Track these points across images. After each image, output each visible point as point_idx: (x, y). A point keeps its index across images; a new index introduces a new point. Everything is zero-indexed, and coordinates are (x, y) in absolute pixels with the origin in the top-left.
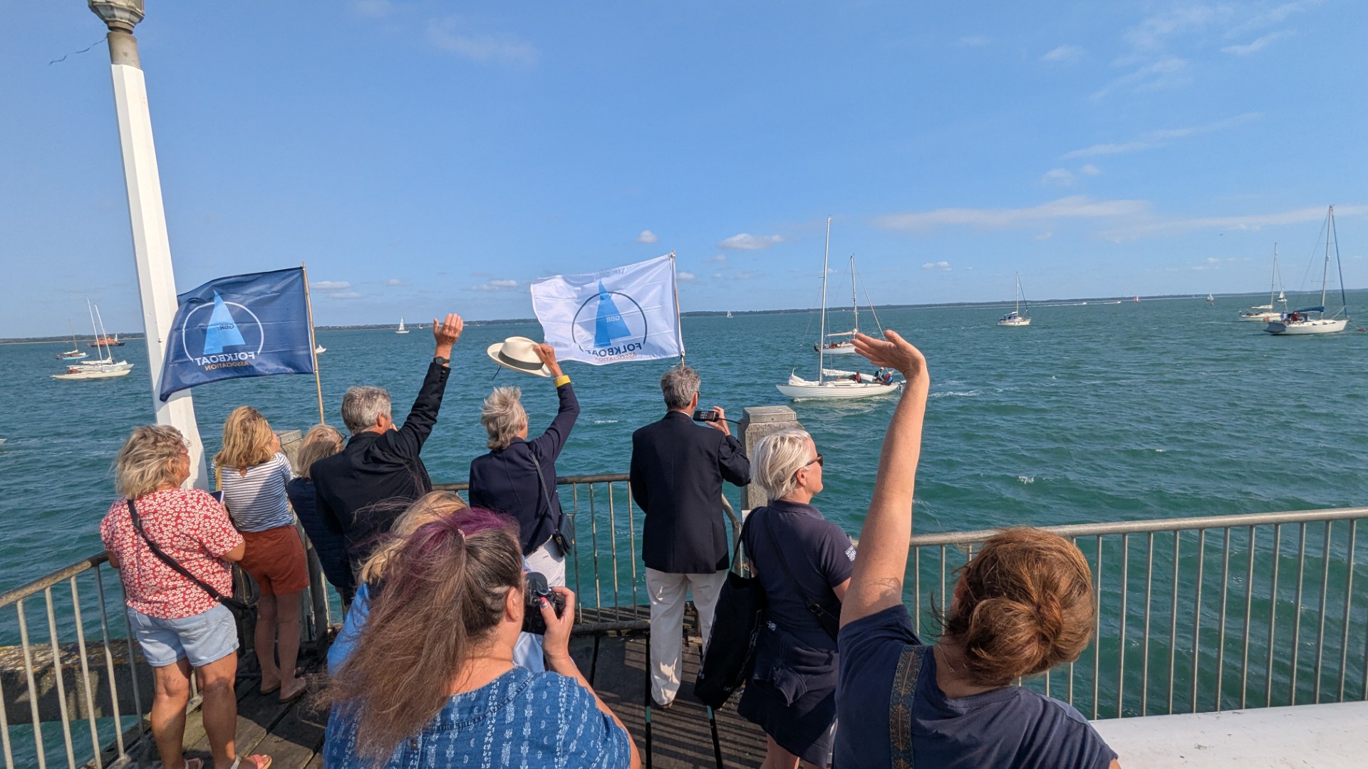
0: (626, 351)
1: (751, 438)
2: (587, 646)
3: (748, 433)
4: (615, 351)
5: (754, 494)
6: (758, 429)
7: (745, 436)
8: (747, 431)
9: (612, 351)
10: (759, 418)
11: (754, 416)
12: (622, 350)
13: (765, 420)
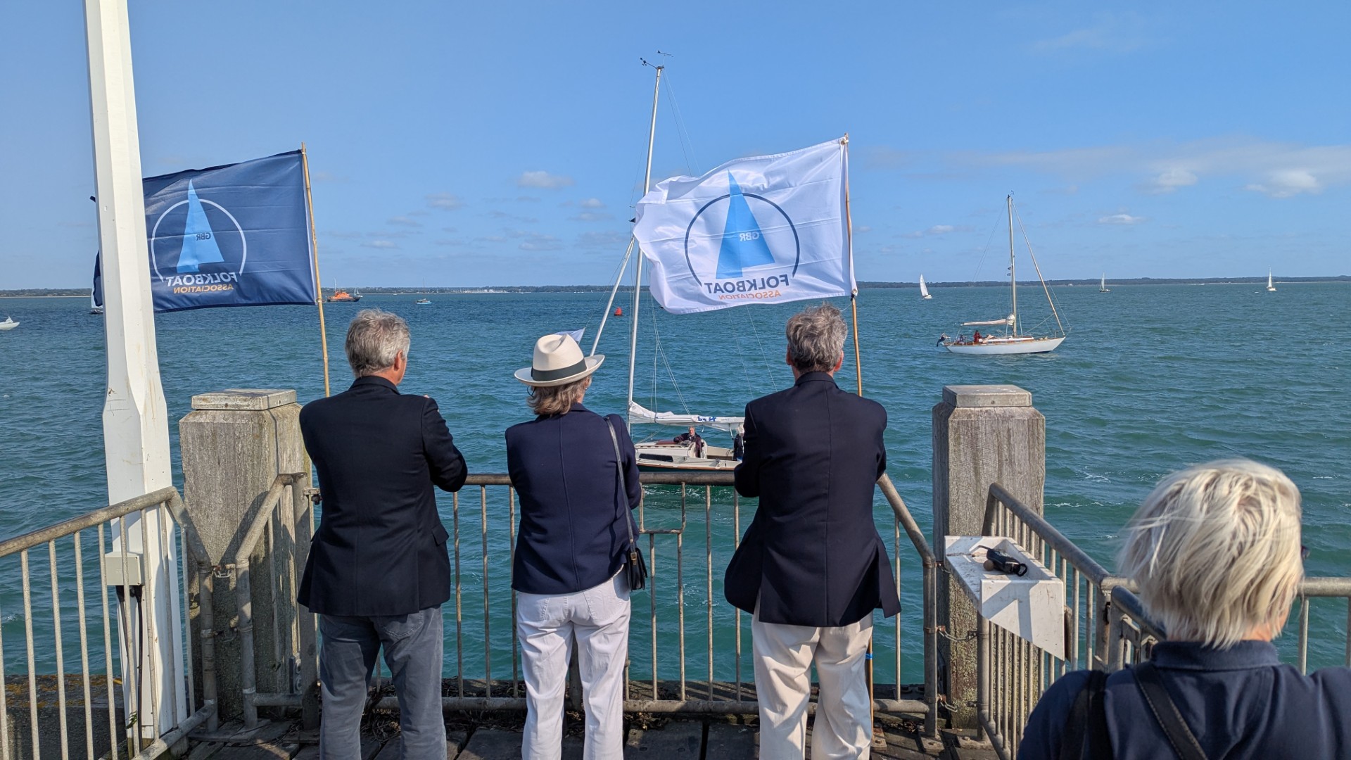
0: (764, 287)
1: (957, 430)
2: (690, 734)
3: (952, 421)
4: (747, 286)
5: (959, 519)
6: (969, 416)
7: (947, 427)
8: (950, 419)
9: (744, 286)
10: (970, 398)
11: (964, 397)
12: (759, 284)
13: (980, 403)
